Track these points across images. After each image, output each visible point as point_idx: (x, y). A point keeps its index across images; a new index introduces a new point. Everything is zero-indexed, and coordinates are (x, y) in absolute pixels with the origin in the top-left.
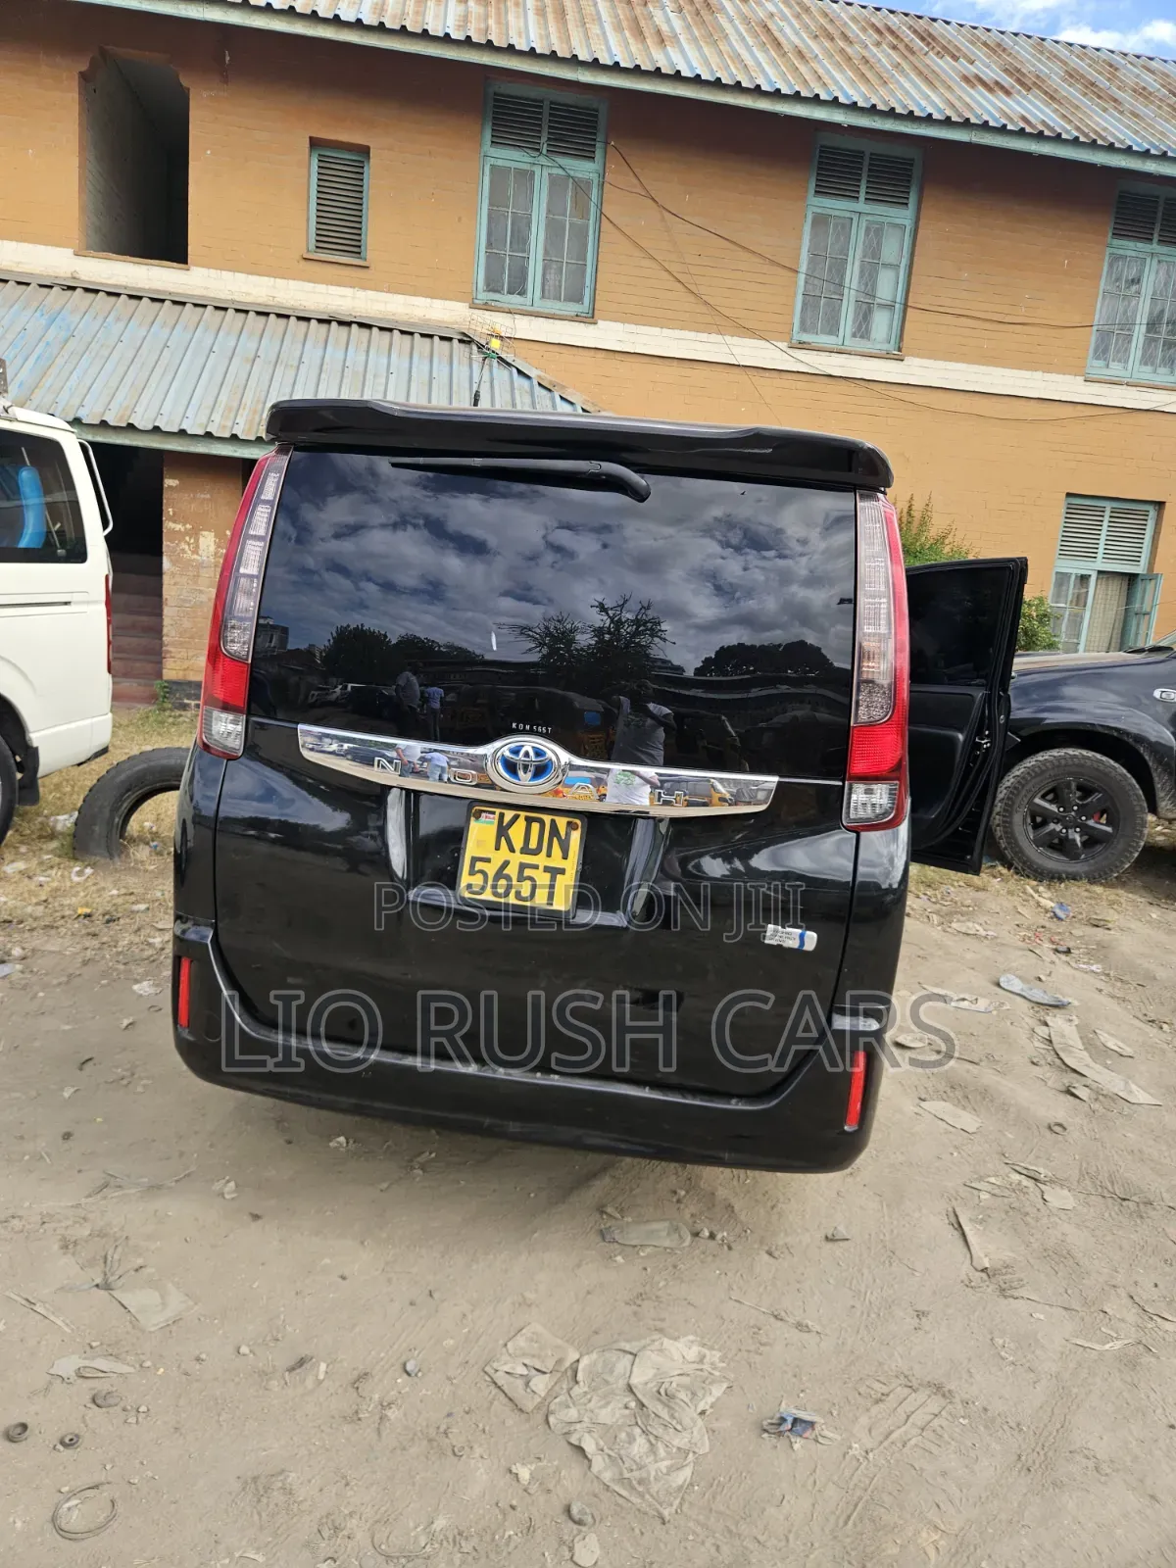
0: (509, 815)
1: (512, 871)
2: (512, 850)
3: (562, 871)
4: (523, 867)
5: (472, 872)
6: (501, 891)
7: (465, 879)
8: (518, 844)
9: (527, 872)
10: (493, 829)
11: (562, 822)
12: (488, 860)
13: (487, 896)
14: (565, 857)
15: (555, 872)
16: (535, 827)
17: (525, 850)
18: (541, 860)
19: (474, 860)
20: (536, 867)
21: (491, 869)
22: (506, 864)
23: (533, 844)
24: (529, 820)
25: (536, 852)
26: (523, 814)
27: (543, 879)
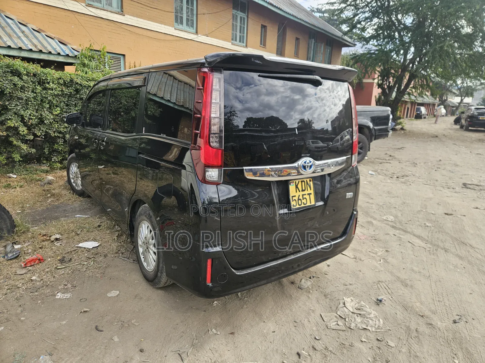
0: (297, 181)
1: (301, 198)
2: (300, 191)
3: (311, 194)
4: (303, 195)
5: (293, 201)
6: (300, 203)
7: (293, 203)
8: (301, 189)
9: (304, 197)
10: (294, 186)
11: (308, 180)
12: (295, 196)
13: (298, 206)
14: (311, 190)
15: (309, 194)
16: (303, 183)
17: (303, 191)
18: (306, 192)
19: (292, 197)
20: (305, 194)
21: (296, 198)
22: (299, 196)
23: (304, 189)
24: (302, 182)
26: (300, 180)
27: (307, 197)
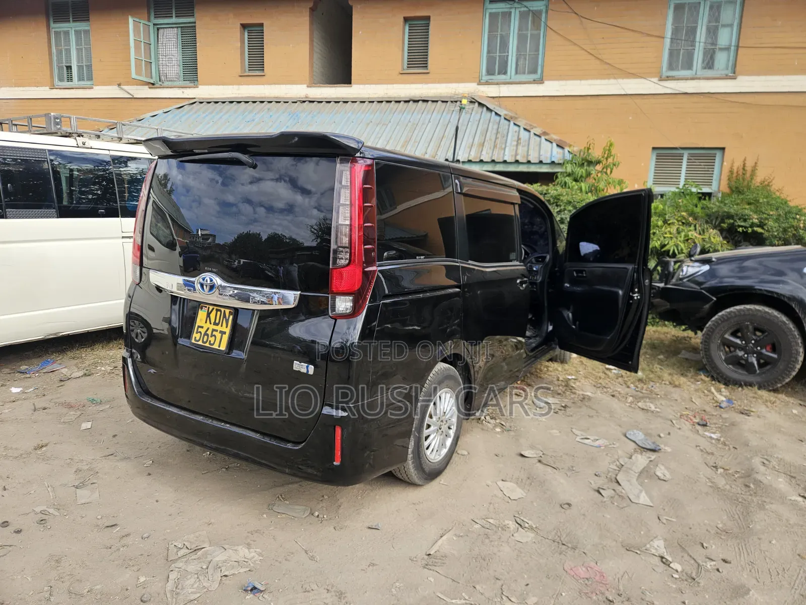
0: (211, 307)
1: (209, 332)
2: (211, 324)
3: (225, 333)
4: (214, 330)
5: (197, 333)
6: (205, 340)
7: (195, 335)
8: (213, 321)
9: (214, 333)
10: (206, 313)
11: (227, 311)
12: (202, 327)
13: (200, 343)
14: (227, 327)
15: (223, 333)
16: (219, 313)
17: (215, 324)
18: (219, 328)
19: (199, 327)
20: (217, 331)
21: (203, 331)
22: (208, 329)
23: (217, 322)
24: (217, 310)
25: (217, 324)
26: (215, 308)
27: (218, 335)
